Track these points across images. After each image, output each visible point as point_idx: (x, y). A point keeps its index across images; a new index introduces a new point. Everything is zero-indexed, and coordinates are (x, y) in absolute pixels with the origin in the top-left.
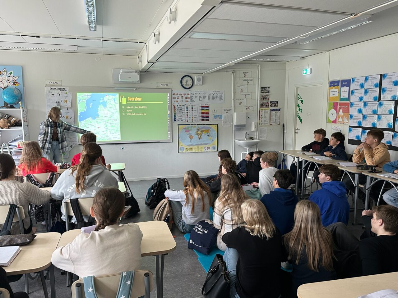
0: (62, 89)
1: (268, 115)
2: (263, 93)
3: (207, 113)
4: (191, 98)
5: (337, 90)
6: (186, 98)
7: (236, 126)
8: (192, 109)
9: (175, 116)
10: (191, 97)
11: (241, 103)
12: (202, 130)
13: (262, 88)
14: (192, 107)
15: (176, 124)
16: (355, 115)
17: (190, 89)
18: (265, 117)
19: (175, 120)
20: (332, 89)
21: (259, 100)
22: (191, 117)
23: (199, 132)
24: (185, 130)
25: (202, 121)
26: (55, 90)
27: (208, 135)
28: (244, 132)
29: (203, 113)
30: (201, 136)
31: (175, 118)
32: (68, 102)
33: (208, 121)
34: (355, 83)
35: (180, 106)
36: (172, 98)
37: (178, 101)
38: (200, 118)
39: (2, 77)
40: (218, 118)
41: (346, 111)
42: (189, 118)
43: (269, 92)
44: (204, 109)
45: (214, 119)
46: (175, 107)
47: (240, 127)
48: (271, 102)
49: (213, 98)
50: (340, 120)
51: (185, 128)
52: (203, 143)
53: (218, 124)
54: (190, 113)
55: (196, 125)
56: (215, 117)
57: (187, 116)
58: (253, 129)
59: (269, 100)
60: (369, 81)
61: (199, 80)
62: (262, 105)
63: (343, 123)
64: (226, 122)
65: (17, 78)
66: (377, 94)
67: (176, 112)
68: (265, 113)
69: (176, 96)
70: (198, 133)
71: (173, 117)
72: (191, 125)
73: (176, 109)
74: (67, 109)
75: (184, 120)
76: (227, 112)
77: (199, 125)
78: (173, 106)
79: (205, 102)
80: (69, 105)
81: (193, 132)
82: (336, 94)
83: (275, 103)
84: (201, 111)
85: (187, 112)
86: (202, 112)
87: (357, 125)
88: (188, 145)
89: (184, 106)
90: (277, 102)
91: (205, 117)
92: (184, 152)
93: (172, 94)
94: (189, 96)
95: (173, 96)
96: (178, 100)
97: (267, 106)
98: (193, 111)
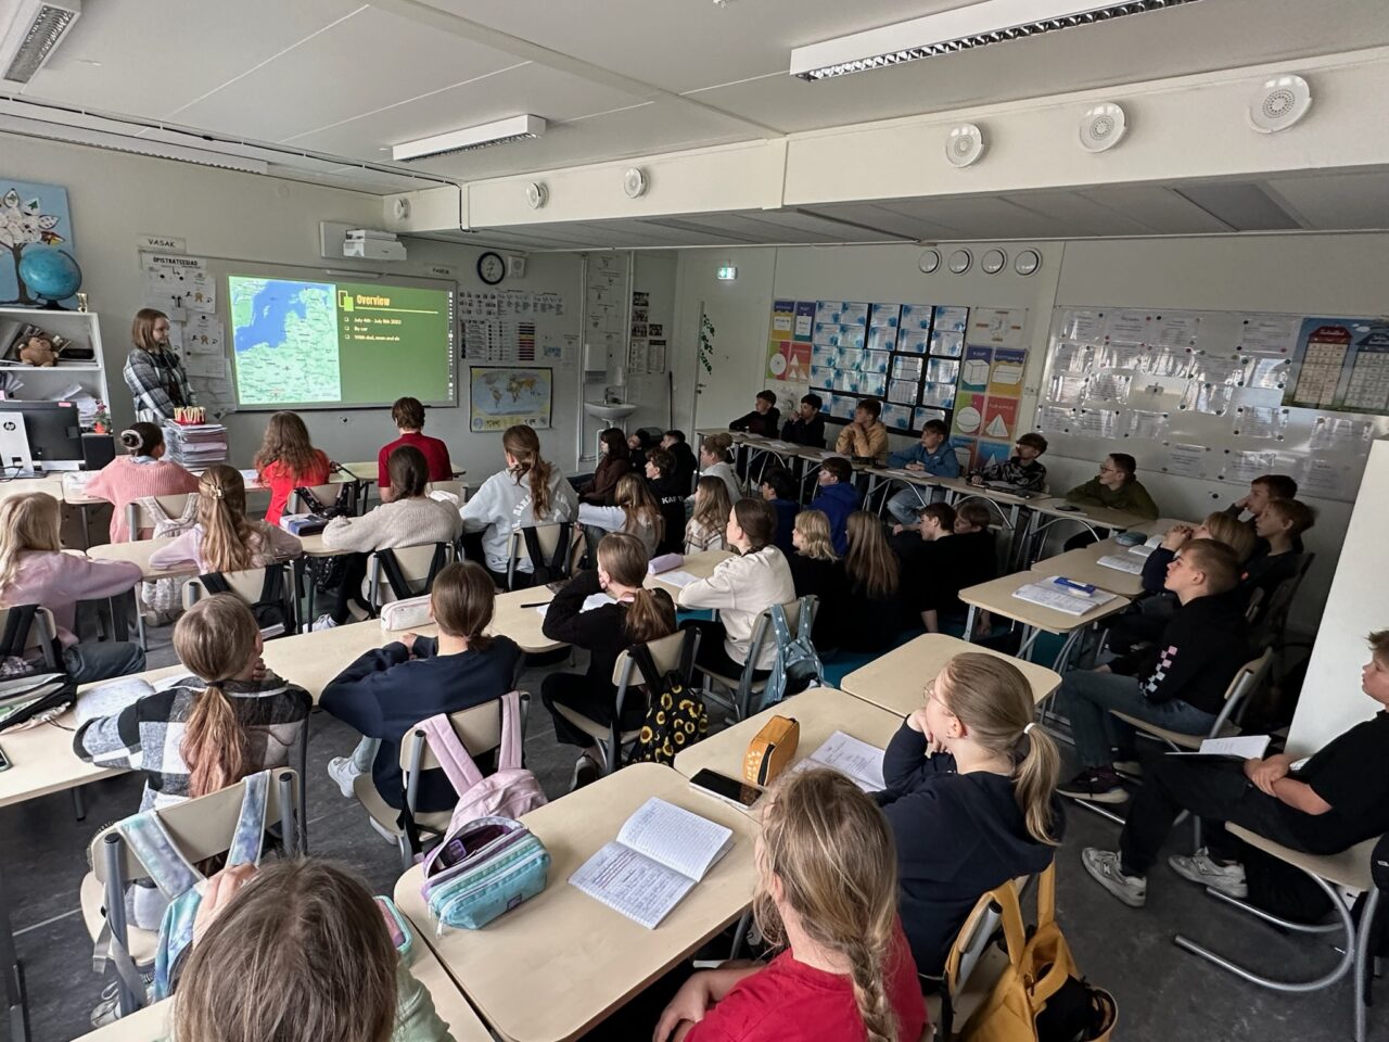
0: (188, 263)
1: (644, 352)
2: (637, 304)
3: (532, 342)
4: (499, 306)
5: (789, 319)
6: (488, 305)
7: (588, 373)
8: (501, 331)
9: (464, 346)
10: (500, 302)
11: (596, 324)
12: (520, 380)
13: (635, 294)
14: (501, 327)
15: (466, 363)
16: (821, 369)
17: (499, 286)
18: (640, 356)
19: (463, 356)
20: (780, 315)
21: (630, 318)
22: (498, 349)
23: (514, 385)
24: (484, 379)
25: (522, 360)
26: (169, 264)
27: (533, 390)
28: (604, 386)
29: (522, 342)
30: (517, 395)
31: (464, 351)
32: (205, 299)
33: (533, 360)
34: (824, 312)
35: (475, 322)
36: (458, 303)
37: (470, 312)
38: (516, 354)
39: (7, 214)
40: (552, 355)
41: (805, 359)
42: (493, 353)
43: (646, 304)
44: (525, 334)
45: (546, 358)
46: (463, 325)
47: (595, 377)
48: (651, 326)
49: (543, 309)
50: (793, 374)
51: (485, 375)
52: (522, 410)
53: (551, 369)
54: (496, 343)
55: (508, 367)
56: (548, 351)
57: (490, 347)
58: (620, 381)
59: (646, 321)
60: (849, 312)
61: (517, 265)
62: (634, 331)
63: (797, 380)
64: (567, 364)
65: (53, 222)
66: (861, 337)
67: (467, 336)
68: (642, 347)
69: (466, 299)
70: (513, 387)
71: (460, 348)
72: (499, 367)
73: (467, 331)
74: (204, 317)
75: (483, 357)
76: (570, 343)
77: (515, 368)
78: (460, 323)
79: (528, 316)
80: (210, 308)
81: (501, 385)
82: (788, 327)
83: (657, 329)
84: (519, 337)
85: (490, 339)
86: (521, 340)
87: (825, 387)
88: (491, 414)
89: (483, 322)
90: (661, 326)
91: (527, 352)
92: (483, 429)
93: (459, 295)
94: (495, 301)
95: (460, 299)
96: (469, 308)
97: (644, 334)
98: (503, 337)
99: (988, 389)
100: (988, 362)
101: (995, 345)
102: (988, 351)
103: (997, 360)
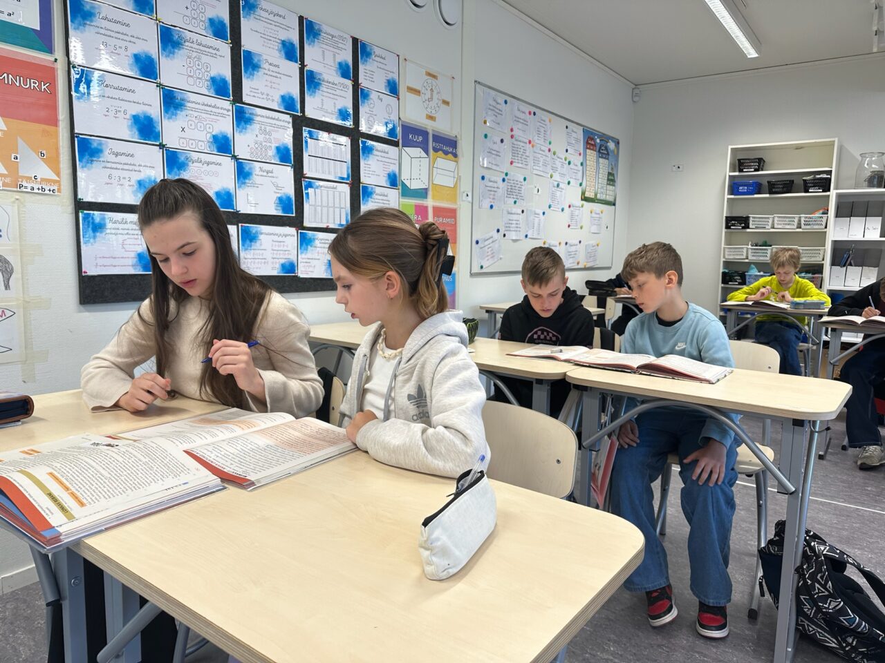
63: (14, 181)
99: (430, 193)
100: (427, 152)
101: (430, 126)
102: (424, 133)
103: (436, 150)
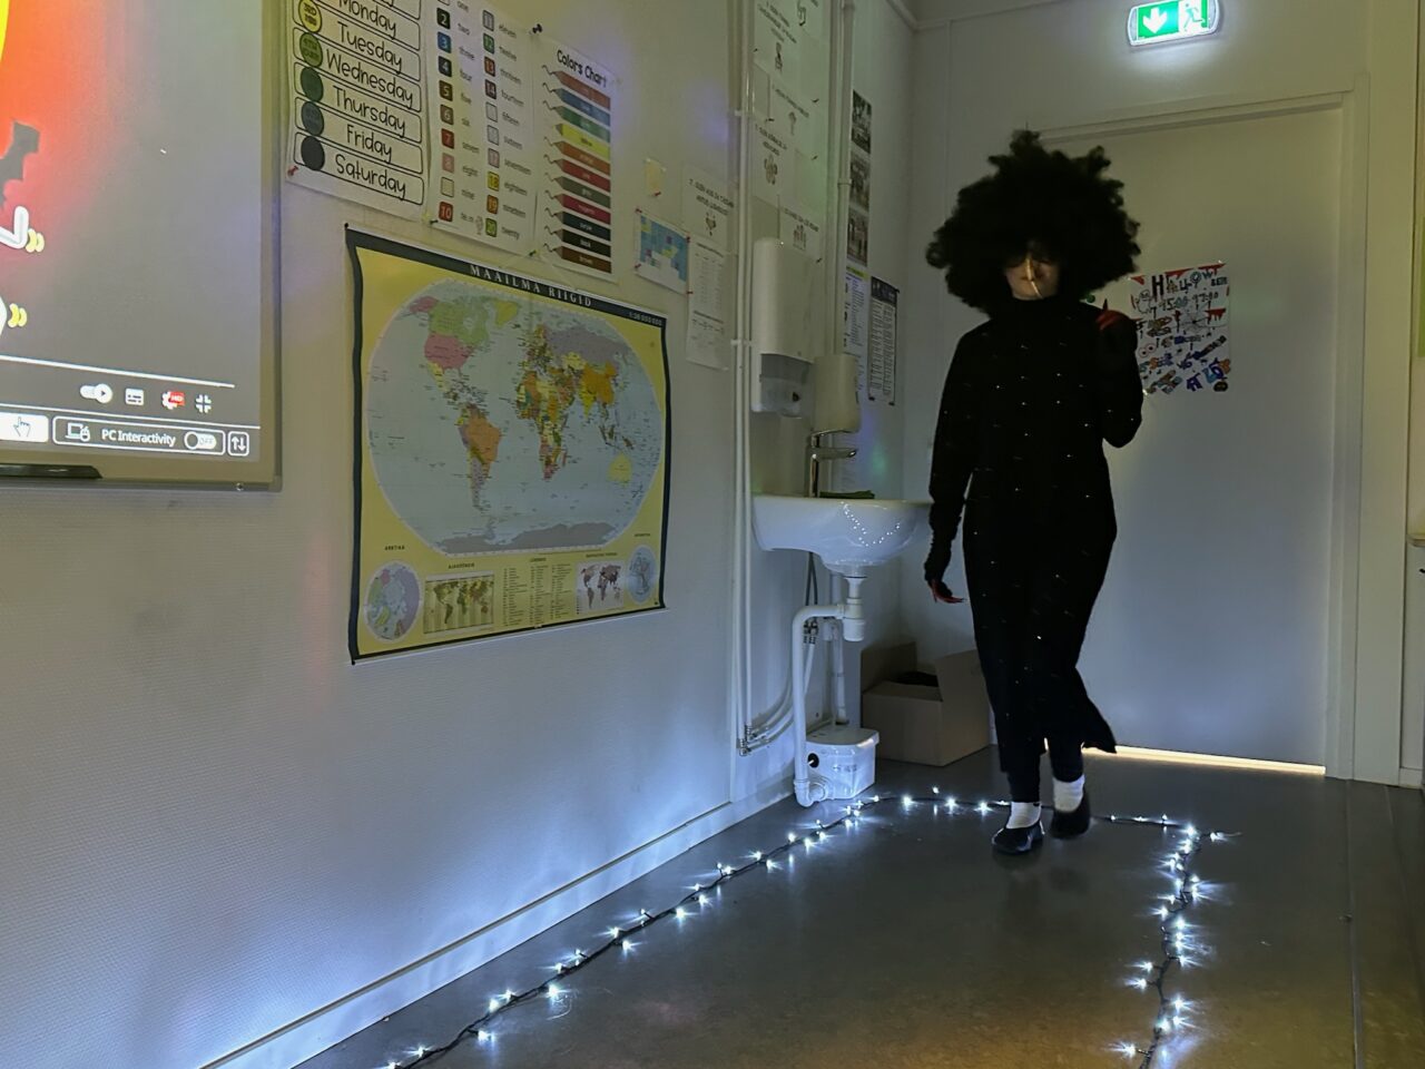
1: (864, 321)
3: (602, 180)
8: (490, 66)
9: (312, 84)
11: (773, 172)
12: (566, 367)
14: (489, 44)
15: (323, 210)
18: (855, 336)
19: (313, 156)
21: (847, 178)
22: (482, 165)
23: (544, 386)
24: (421, 332)
25: (567, 255)
27: (607, 424)
29: (569, 162)
30: (558, 439)
31: (313, 119)
33: (606, 267)
40: (665, 259)
42: (459, 178)
43: (869, 145)
44: (576, 120)
45: (647, 269)
47: (792, 383)
51: (425, 305)
52: (572, 520)
53: (662, 323)
55: (518, 283)
56: (652, 241)
57: (448, 140)
59: (867, 206)
64: (706, 321)
68: (857, 300)
70: (538, 398)
71: (297, 100)
72: (483, 273)
75: (414, 188)
76: (715, 222)
77: (544, 290)
84: (559, 128)
85: (446, 91)
86: (567, 149)
88: (454, 546)
91: (585, 220)
97: (862, 252)
98: (500, 101)
